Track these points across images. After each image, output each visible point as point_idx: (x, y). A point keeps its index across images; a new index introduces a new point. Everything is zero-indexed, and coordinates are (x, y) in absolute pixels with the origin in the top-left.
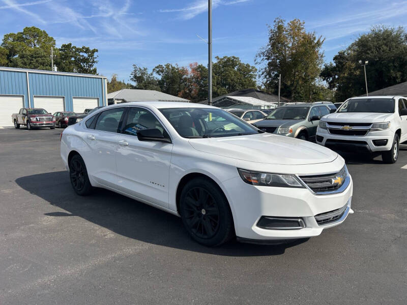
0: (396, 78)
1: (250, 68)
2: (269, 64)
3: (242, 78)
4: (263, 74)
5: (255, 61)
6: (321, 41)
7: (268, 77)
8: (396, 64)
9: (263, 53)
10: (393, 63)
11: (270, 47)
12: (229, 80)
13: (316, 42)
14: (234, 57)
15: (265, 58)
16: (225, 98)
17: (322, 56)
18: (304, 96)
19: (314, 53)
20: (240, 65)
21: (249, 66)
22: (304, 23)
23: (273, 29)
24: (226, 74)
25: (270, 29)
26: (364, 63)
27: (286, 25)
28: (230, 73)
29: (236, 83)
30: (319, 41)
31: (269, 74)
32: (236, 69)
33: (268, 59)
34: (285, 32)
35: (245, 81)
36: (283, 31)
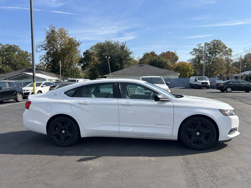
0: (118, 67)
1: (28, 54)
2: (47, 53)
3: (23, 60)
4: (43, 59)
5: (36, 50)
6: (79, 43)
7: (46, 61)
8: (118, 60)
9: (42, 46)
10: (117, 59)
11: (46, 42)
12: (12, 61)
13: (76, 43)
14: (15, 45)
15: (43, 49)
16: (22, 74)
17: (80, 52)
18: (69, 74)
19: (76, 49)
20: (20, 51)
21: (27, 53)
22: (67, 31)
23: (48, 31)
24: (10, 57)
25: (46, 31)
26: (108, 58)
27: (57, 30)
28: (13, 56)
29: (19, 63)
30: (78, 43)
31: (47, 59)
32: (16, 53)
33: (46, 50)
34: (56, 35)
35: (25, 63)
36: (56, 34)
